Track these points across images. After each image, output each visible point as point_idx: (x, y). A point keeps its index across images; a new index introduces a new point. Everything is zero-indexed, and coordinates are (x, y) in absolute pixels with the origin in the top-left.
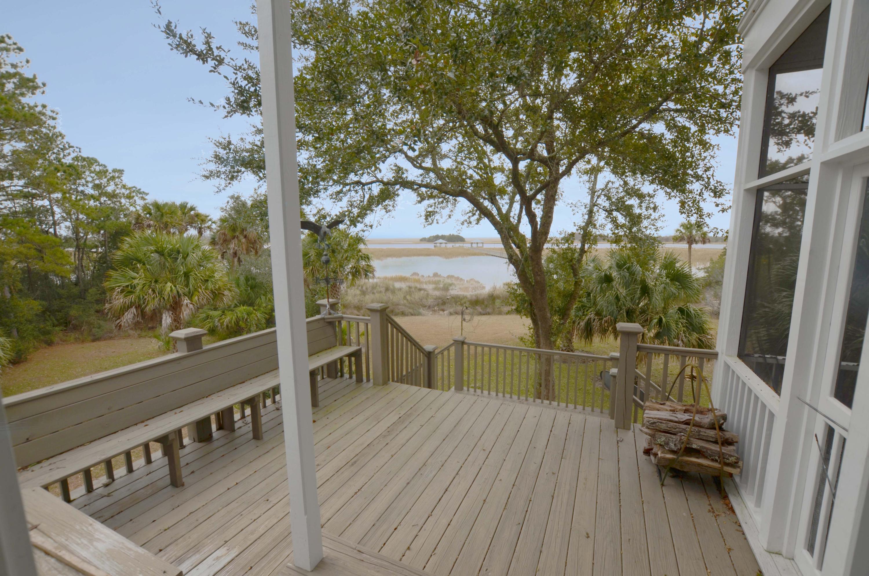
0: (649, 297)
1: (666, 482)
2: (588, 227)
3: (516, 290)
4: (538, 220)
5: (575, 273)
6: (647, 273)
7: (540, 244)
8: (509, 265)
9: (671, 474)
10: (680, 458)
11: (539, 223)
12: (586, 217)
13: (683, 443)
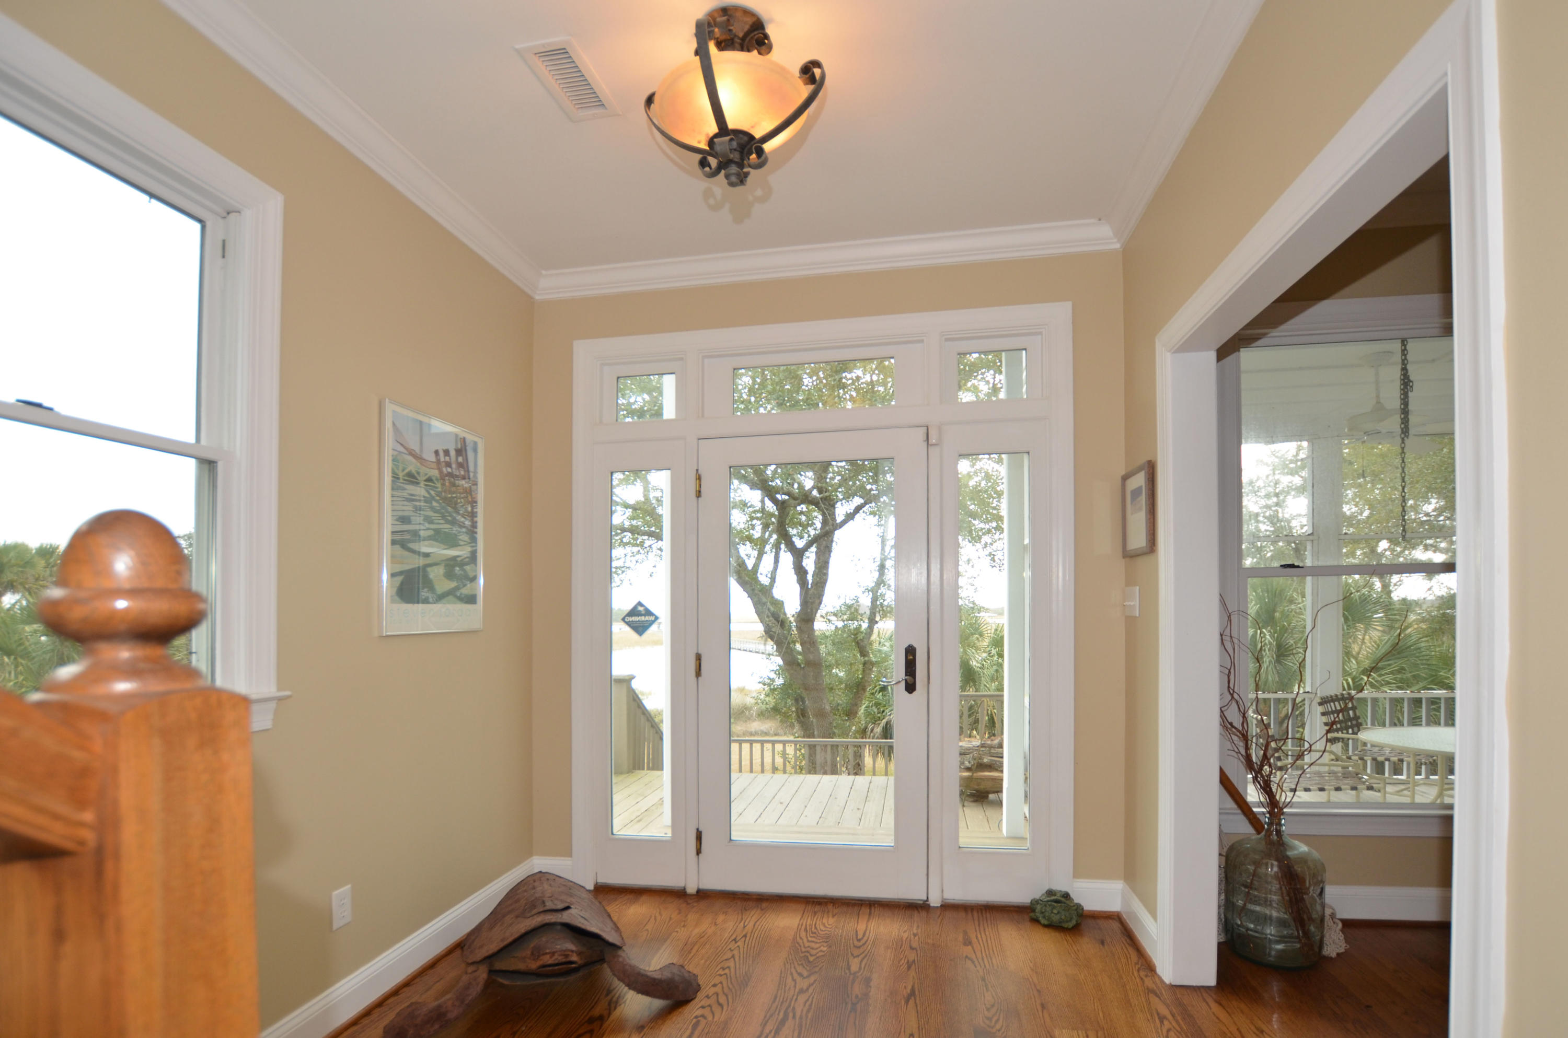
0: (975, 685)
1: (966, 804)
2: (879, 588)
3: (773, 680)
4: (810, 578)
5: (864, 653)
6: (970, 651)
7: (812, 610)
8: (766, 640)
9: (972, 799)
10: (975, 775)
11: (810, 582)
12: (877, 574)
13: (975, 759)
